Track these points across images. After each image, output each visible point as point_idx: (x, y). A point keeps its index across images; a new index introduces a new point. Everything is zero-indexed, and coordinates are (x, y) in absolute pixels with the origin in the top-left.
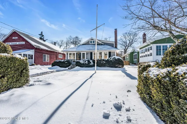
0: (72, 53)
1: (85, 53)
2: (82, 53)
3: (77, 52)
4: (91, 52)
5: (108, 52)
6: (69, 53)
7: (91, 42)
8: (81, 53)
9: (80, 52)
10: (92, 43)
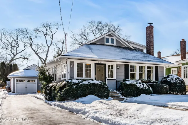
0: (84, 62)
1: (115, 64)
2: (107, 64)
3: (97, 62)
4: (125, 65)
5: (154, 66)
6: (76, 62)
7: (107, 41)
8: (105, 65)
9: (103, 63)
10: (109, 42)
